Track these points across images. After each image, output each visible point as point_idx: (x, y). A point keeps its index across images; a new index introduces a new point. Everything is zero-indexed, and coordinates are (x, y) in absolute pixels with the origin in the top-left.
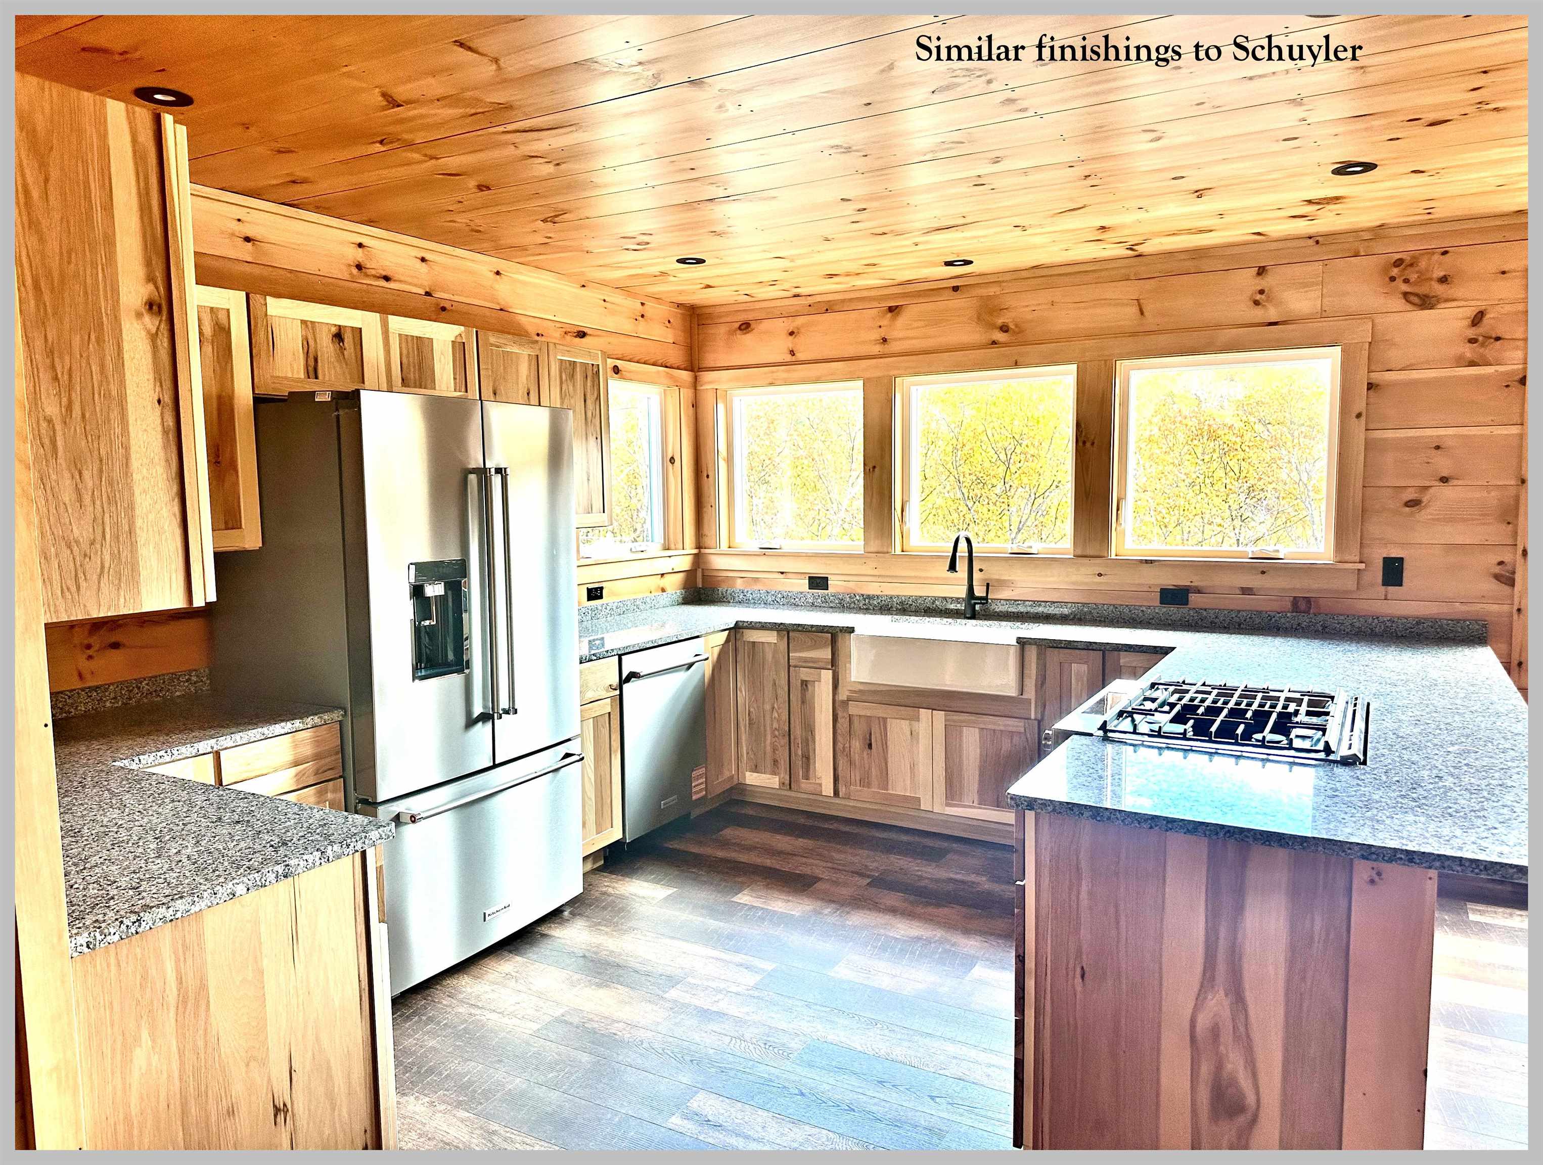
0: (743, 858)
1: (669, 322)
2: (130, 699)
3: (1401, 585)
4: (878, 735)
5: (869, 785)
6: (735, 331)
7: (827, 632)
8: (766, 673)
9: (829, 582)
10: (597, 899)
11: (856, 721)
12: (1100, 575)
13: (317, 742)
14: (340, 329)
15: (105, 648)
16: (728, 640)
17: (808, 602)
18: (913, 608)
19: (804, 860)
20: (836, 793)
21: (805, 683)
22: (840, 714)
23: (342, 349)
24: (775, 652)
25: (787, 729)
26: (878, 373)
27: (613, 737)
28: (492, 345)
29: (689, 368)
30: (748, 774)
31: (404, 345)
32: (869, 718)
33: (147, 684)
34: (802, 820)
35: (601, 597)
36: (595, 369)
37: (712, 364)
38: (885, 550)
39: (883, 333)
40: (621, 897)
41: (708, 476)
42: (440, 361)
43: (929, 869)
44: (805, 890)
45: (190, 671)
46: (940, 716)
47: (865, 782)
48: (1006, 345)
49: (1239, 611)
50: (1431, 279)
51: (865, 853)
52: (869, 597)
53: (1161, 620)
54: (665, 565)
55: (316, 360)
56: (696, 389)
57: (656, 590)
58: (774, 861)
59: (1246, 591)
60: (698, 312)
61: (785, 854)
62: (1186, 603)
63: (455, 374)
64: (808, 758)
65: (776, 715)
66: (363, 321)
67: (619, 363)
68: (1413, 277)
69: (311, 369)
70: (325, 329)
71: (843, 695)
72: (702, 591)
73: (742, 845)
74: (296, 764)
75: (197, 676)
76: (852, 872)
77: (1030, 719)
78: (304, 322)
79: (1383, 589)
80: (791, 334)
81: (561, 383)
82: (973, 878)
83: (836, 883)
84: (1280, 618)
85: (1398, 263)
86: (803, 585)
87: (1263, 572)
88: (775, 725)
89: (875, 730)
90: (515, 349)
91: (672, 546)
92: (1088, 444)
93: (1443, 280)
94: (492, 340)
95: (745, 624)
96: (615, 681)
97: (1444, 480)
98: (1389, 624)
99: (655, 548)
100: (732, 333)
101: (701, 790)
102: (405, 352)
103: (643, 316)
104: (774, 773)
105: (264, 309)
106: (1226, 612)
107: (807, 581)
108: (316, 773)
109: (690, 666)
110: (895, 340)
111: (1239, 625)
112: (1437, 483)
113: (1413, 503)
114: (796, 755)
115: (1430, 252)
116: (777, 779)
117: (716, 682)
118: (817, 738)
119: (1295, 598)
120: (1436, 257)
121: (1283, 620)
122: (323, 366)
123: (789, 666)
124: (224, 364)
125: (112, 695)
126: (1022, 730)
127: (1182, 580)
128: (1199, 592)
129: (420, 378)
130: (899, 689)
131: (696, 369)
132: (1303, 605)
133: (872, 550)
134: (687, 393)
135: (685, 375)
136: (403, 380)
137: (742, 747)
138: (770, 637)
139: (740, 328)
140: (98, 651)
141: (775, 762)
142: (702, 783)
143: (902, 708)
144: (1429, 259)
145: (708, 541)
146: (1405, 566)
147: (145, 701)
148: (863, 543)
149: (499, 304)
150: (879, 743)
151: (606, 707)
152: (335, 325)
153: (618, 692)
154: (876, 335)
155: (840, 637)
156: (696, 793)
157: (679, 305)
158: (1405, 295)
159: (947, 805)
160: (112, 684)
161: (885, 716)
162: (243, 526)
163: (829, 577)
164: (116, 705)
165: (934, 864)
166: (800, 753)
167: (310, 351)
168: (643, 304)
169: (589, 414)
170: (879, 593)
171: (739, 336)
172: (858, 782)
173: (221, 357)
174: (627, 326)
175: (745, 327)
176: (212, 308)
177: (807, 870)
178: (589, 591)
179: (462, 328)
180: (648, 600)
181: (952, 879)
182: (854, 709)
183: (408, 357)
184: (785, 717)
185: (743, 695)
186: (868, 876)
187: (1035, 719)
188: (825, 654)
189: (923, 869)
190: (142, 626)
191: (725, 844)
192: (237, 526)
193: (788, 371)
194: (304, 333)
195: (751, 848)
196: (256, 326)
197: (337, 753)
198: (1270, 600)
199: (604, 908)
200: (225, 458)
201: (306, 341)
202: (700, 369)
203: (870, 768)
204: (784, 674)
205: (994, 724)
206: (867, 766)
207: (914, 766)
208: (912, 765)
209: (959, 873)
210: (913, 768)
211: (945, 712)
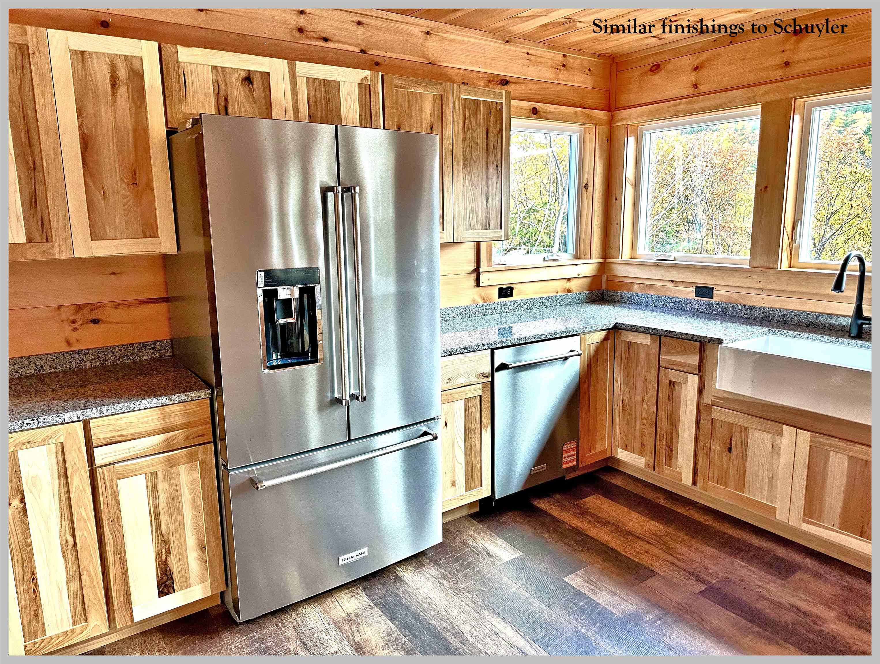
0: (593, 532)
1: (590, 70)
2: (106, 360)
4: (739, 441)
5: (726, 485)
6: (647, 73)
7: (696, 341)
8: (639, 368)
9: (715, 292)
10: (455, 549)
11: (718, 425)
13: (187, 415)
14: (249, 74)
15: (87, 323)
16: (606, 339)
17: (693, 308)
18: (795, 322)
19: (647, 547)
20: (694, 483)
21: (672, 384)
22: (703, 416)
23: (252, 91)
24: (647, 353)
25: (654, 420)
26: (775, 97)
27: (484, 415)
28: (397, 86)
29: (607, 109)
30: (619, 450)
31: (311, 88)
32: (731, 425)
33: (120, 350)
34: (661, 501)
35: (511, 295)
36: (499, 107)
37: (626, 104)
38: (771, 266)
39: (785, 57)
40: (475, 551)
41: (616, 199)
42: (346, 100)
43: (772, 587)
44: (636, 585)
45: (155, 342)
46: (805, 437)
47: (723, 480)
51: (709, 550)
52: (751, 308)
54: (572, 272)
55: (226, 100)
56: (611, 126)
57: (563, 291)
58: (620, 543)
60: (617, 60)
61: (633, 535)
63: (360, 111)
64: (671, 449)
65: (645, 406)
66: (270, 66)
67: (537, 105)
69: (222, 108)
70: (234, 74)
71: (707, 399)
72: (605, 293)
73: (598, 517)
74: (165, 430)
75: (161, 346)
76: (691, 573)
78: (214, 68)
80: (696, 69)
81: (464, 119)
83: (668, 582)
86: (690, 293)
88: (644, 414)
89: (736, 436)
90: (420, 90)
91: (582, 256)
94: (398, 82)
95: (623, 326)
96: (487, 369)
99: (566, 257)
100: (644, 75)
101: (571, 461)
102: (312, 93)
103: (564, 66)
104: (641, 454)
105: (176, 57)
107: (694, 290)
108: (187, 439)
109: (566, 359)
110: (798, 62)
114: (661, 444)
116: (644, 460)
117: (593, 372)
118: (680, 434)
122: (233, 105)
123: (659, 367)
124: (138, 104)
125: (91, 357)
129: (327, 114)
131: (613, 109)
133: (757, 264)
134: (602, 130)
135: (601, 114)
136: (310, 116)
137: (615, 428)
138: (645, 340)
139: (651, 70)
140: (81, 325)
141: (643, 445)
142: (574, 455)
143: (765, 421)
145: (613, 253)
147: (119, 362)
148: (748, 257)
149: (428, 59)
150: (739, 449)
151: (477, 391)
152: (245, 70)
153: (489, 379)
154: (777, 60)
155: (709, 347)
156: (568, 462)
157: (600, 56)
159: (805, 521)
160: (91, 349)
161: (746, 425)
162: (160, 235)
163: (715, 287)
164: (94, 364)
165: (779, 581)
166: (664, 443)
167: (221, 92)
168: (564, 56)
169: (491, 145)
170: (761, 305)
171: (649, 77)
172: (716, 480)
173: (136, 99)
174: (547, 74)
175: (656, 68)
176: (126, 57)
177: (646, 560)
178: (501, 290)
179: (368, 72)
180: (554, 298)
181: (795, 607)
182: (718, 414)
183: (315, 96)
184: (653, 409)
185: (618, 383)
186: (705, 582)
188: (694, 360)
189: (766, 586)
190: (116, 308)
191: (583, 513)
192: (155, 235)
193: (690, 103)
194: (214, 77)
195: (604, 522)
196: (168, 71)
197: (207, 423)
199: (457, 560)
200: (142, 180)
201: (216, 82)
202: (616, 109)
203: (728, 469)
204: (654, 373)
206: (725, 467)
207: (772, 477)
208: (771, 476)
209: (805, 600)
210: (771, 479)
211: (809, 433)
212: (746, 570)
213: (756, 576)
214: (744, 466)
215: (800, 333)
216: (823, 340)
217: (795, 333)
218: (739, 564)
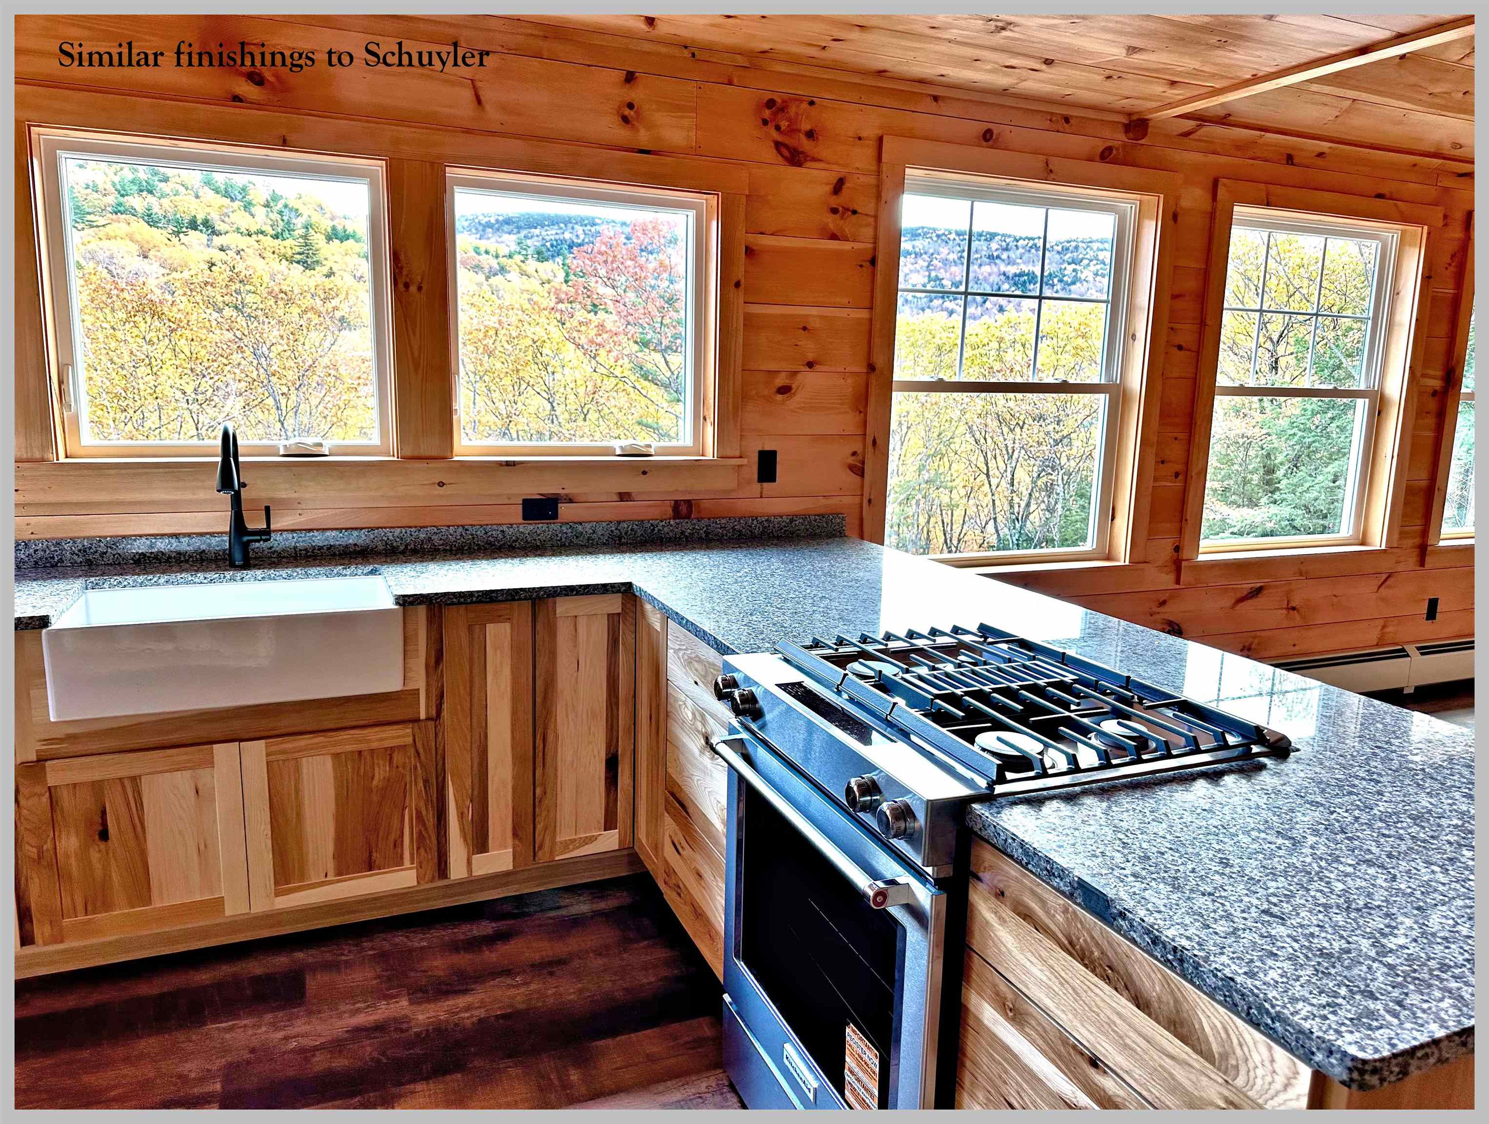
3: (774, 481)
4: (123, 810)
5: (106, 907)
11: (65, 797)
12: (441, 484)
20: (27, 940)
22: (29, 790)
32: (97, 787)
46: (256, 751)
47: (97, 901)
48: (258, 105)
49: (619, 522)
50: (800, 131)
53: (527, 542)
59: (624, 497)
62: (555, 516)
68: (784, 124)
71: (25, 753)
77: (418, 720)
79: (757, 486)
82: (383, 1011)
84: (663, 526)
85: (771, 103)
87: (644, 473)
89: (115, 803)
92: (413, 289)
93: (810, 134)
97: (810, 365)
98: (766, 524)
106: (604, 524)
111: (620, 540)
112: (803, 368)
113: (785, 390)
115: (799, 99)
119: (676, 501)
120: (805, 105)
121: (666, 529)
126: (410, 740)
127: (550, 488)
128: (571, 501)
130: (162, 717)
132: (684, 509)
143: (173, 751)
144: (798, 106)
146: (779, 458)
150: (125, 825)
158: (778, 145)
159: (279, 894)
161: (135, 772)
170: (28, 537)
172: (80, 906)
182: (59, 773)
187: (428, 719)
198: (649, 506)
203: (107, 877)
205: (360, 741)
206: (99, 872)
207: (206, 846)
208: (202, 847)
209: (358, 1011)
210: (204, 851)
211: (263, 741)
212: (239, 1030)
213: (264, 1029)
214: (143, 854)
215: (150, 577)
216: (197, 580)
217: (141, 578)
218: (218, 1029)
